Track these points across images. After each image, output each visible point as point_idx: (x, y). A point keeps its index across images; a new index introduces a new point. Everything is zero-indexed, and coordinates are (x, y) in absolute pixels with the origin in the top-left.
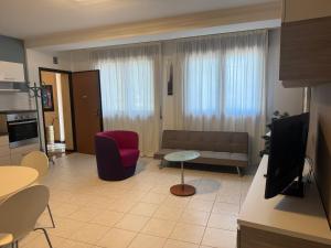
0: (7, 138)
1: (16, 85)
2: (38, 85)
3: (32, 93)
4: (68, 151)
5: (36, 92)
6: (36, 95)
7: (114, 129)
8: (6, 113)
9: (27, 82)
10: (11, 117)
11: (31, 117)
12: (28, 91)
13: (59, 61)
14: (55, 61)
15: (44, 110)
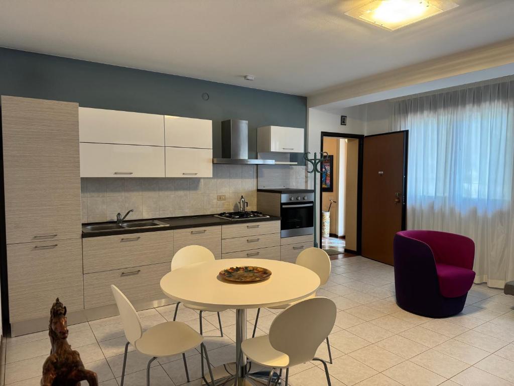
0: (278, 223)
1: (294, 157)
2: (319, 157)
3: (310, 167)
4: (348, 253)
5: (315, 165)
6: (315, 170)
7: (424, 228)
8: (280, 192)
9: (306, 153)
10: (284, 198)
11: (306, 199)
12: (306, 165)
13: (348, 121)
14: (343, 121)
15: (323, 190)
